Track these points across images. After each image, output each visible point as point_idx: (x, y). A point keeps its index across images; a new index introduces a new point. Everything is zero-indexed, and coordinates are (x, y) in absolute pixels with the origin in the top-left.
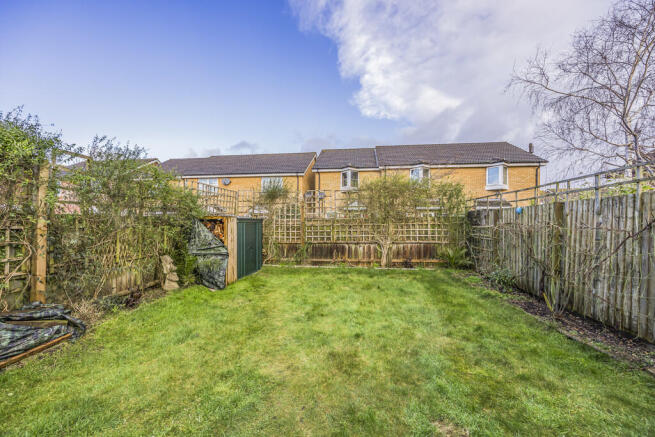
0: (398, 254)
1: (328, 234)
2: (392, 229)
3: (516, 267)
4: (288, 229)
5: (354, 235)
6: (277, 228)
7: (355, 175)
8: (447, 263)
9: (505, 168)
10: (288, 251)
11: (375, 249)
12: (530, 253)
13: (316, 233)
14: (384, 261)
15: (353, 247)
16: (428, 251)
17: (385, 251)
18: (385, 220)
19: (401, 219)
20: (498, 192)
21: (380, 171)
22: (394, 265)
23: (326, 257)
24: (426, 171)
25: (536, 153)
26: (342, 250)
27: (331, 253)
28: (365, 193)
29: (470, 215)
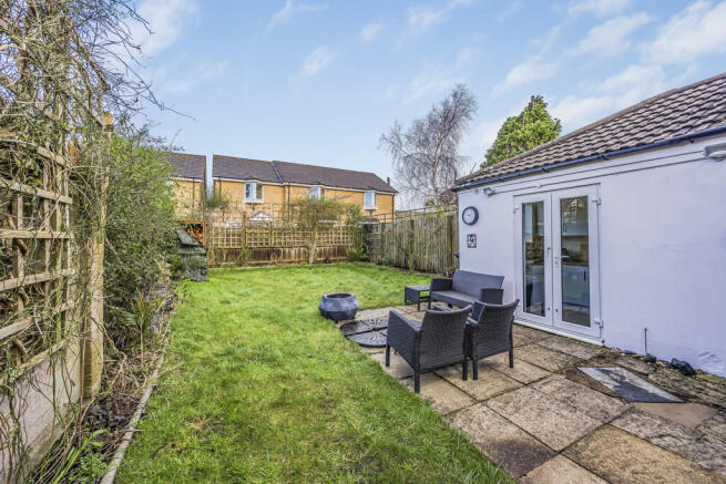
0: (320, 255)
1: (267, 240)
2: (317, 236)
3: (393, 254)
4: (228, 236)
5: (288, 240)
6: (217, 234)
7: (259, 187)
8: (353, 259)
9: (376, 194)
10: (227, 256)
11: (305, 252)
12: (400, 247)
13: (256, 239)
14: (311, 260)
15: (287, 250)
16: (340, 251)
17: (312, 252)
18: (312, 229)
19: (323, 229)
20: (371, 211)
21: (284, 187)
22: (318, 262)
23: (264, 259)
24: (323, 190)
25: (392, 184)
26: (278, 253)
27: (269, 255)
28: (297, 208)
29: (366, 226)
